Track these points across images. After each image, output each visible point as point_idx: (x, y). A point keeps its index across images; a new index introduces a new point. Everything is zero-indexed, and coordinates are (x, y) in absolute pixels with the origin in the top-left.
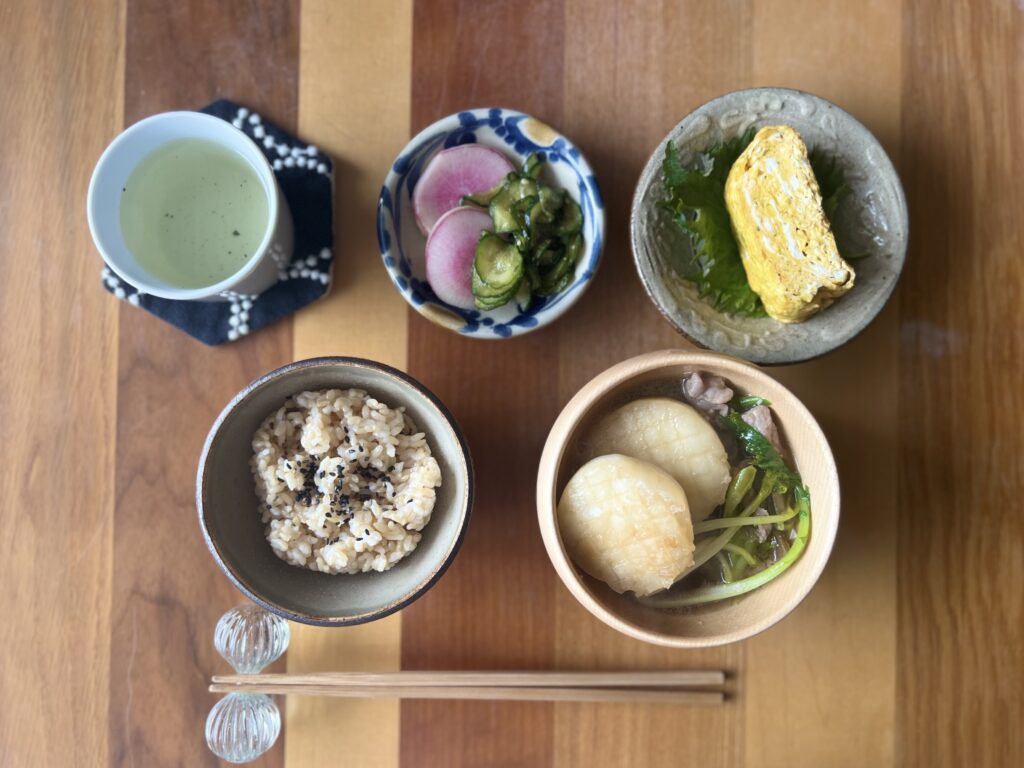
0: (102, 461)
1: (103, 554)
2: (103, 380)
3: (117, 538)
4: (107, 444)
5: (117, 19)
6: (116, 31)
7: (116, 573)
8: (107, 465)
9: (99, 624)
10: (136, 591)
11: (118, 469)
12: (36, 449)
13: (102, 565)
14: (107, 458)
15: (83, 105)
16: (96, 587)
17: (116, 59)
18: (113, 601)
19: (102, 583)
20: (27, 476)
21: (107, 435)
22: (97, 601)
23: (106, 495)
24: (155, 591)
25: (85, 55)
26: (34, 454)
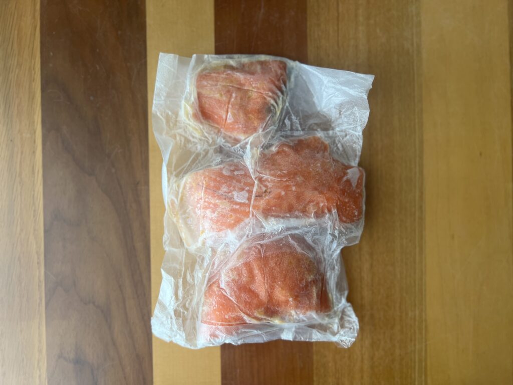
0: (36, 279)
1: (40, 335)
2: (35, 230)
3: (48, 325)
4: (39, 269)
5: (35, 10)
6: (34, 17)
7: (48, 345)
8: (40, 281)
9: (40, 376)
10: (60, 356)
11: (46, 283)
13: (40, 342)
14: (39, 277)
15: (16, 64)
16: (37, 355)
18: (48, 363)
19: (40, 351)
21: (39, 263)
22: (38, 363)
23: (41, 300)
24: (72, 356)
25: (16, 32)
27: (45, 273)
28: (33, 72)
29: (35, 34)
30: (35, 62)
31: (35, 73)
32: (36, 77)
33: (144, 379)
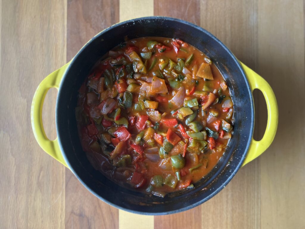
0: (61, 172)
1: (62, 201)
3: (66, 196)
5: (64, 36)
6: (64, 41)
7: (66, 206)
8: (63, 173)
9: (61, 223)
10: (72, 212)
11: (66, 174)
12: (41, 169)
13: (62, 204)
14: (63, 171)
15: (54, 63)
16: (60, 211)
17: (64, 48)
18: (65, 215)
19: (62, 210)
20: (39, 177)
22: (61, 216)
23: (63, 183)
24: (78, 212)
25: (54, 48)
26: (41, 170)
33: (114, 225)
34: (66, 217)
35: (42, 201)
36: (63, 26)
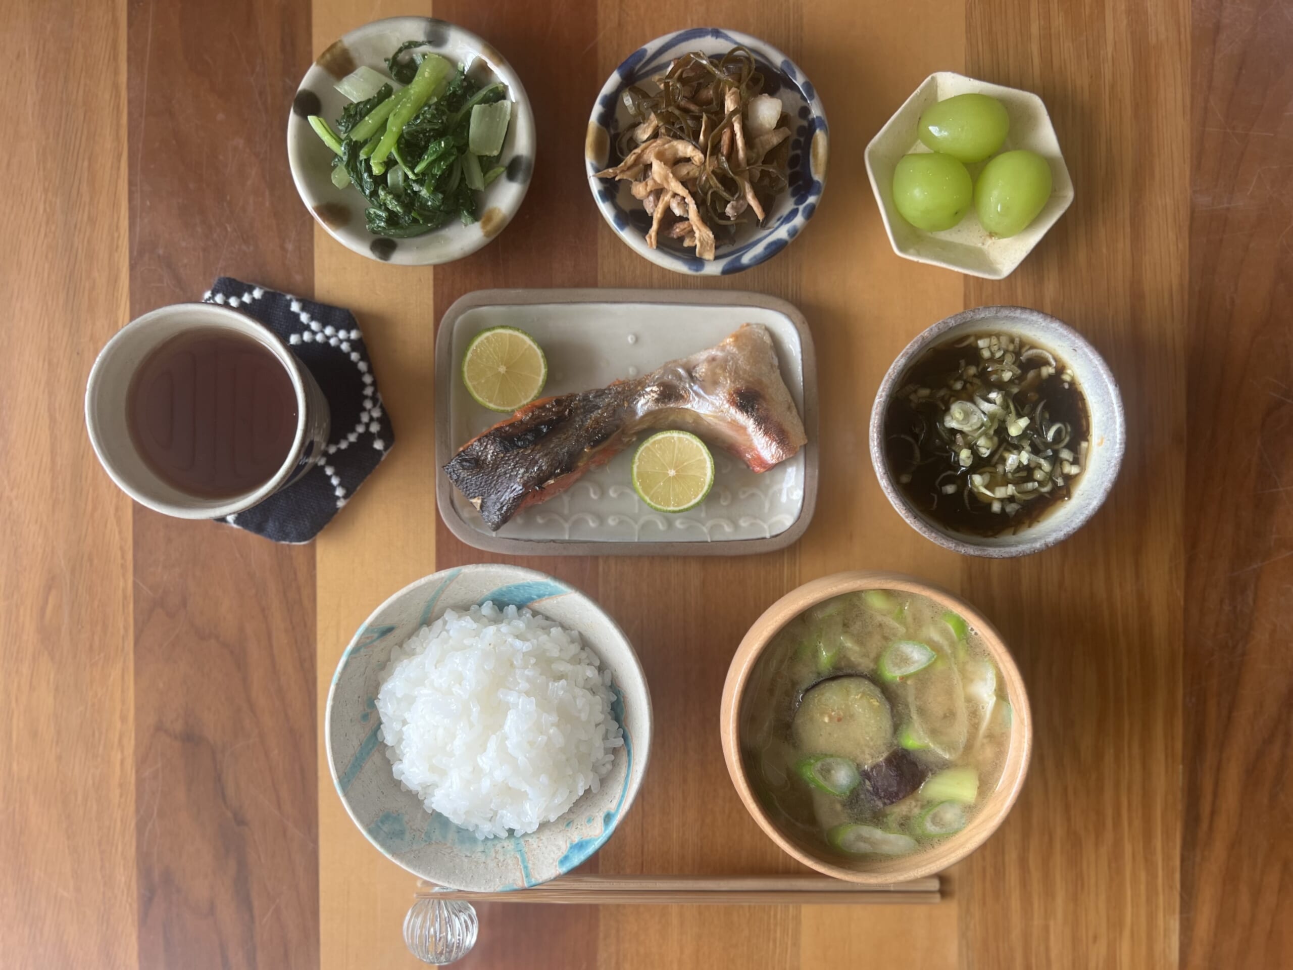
0: (120, 593)
1: (124, 691)
2: (117, 509)
3: (138, 673)
4: (124, 576)
5: (118, 125)
6: (117, 137)
7: (139, 709)
8: (125, 597)
9: (122, 762)
10: (159, 728)
11: (136, 602)
12: (51, 583)
13: (124, 702)
14: (124, 590)
15: (86, 217)
16: (118, 725)
17: (119, 165)
18: (136, 739)
19: (124, 719)
20: (43, 609)
21: (123, 566)
22: (120, 740)
23: (126, 629)
24: (179, 726)
25: (86, 163)
26: (49, 588)
27: (135, 583)
28: (116, 235)
29: (119, 168)
30: (119, 218)
31: (119, 237)
32: (120, 243)
34: (137, 746)
35: (57, 689)
36: (116, 86)
